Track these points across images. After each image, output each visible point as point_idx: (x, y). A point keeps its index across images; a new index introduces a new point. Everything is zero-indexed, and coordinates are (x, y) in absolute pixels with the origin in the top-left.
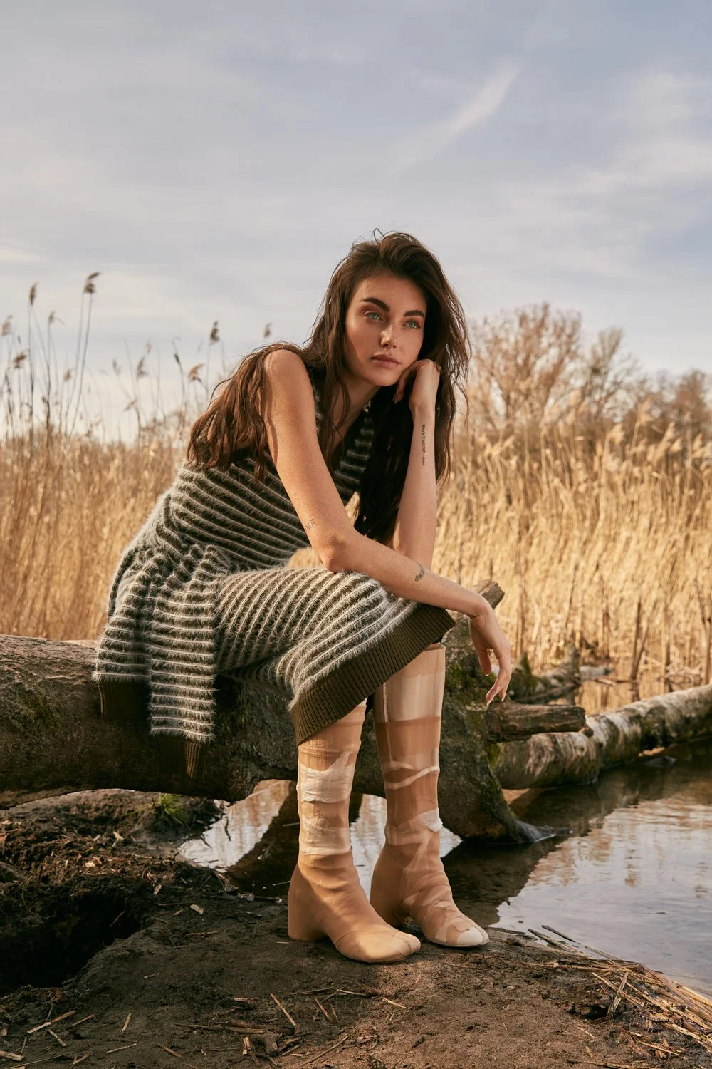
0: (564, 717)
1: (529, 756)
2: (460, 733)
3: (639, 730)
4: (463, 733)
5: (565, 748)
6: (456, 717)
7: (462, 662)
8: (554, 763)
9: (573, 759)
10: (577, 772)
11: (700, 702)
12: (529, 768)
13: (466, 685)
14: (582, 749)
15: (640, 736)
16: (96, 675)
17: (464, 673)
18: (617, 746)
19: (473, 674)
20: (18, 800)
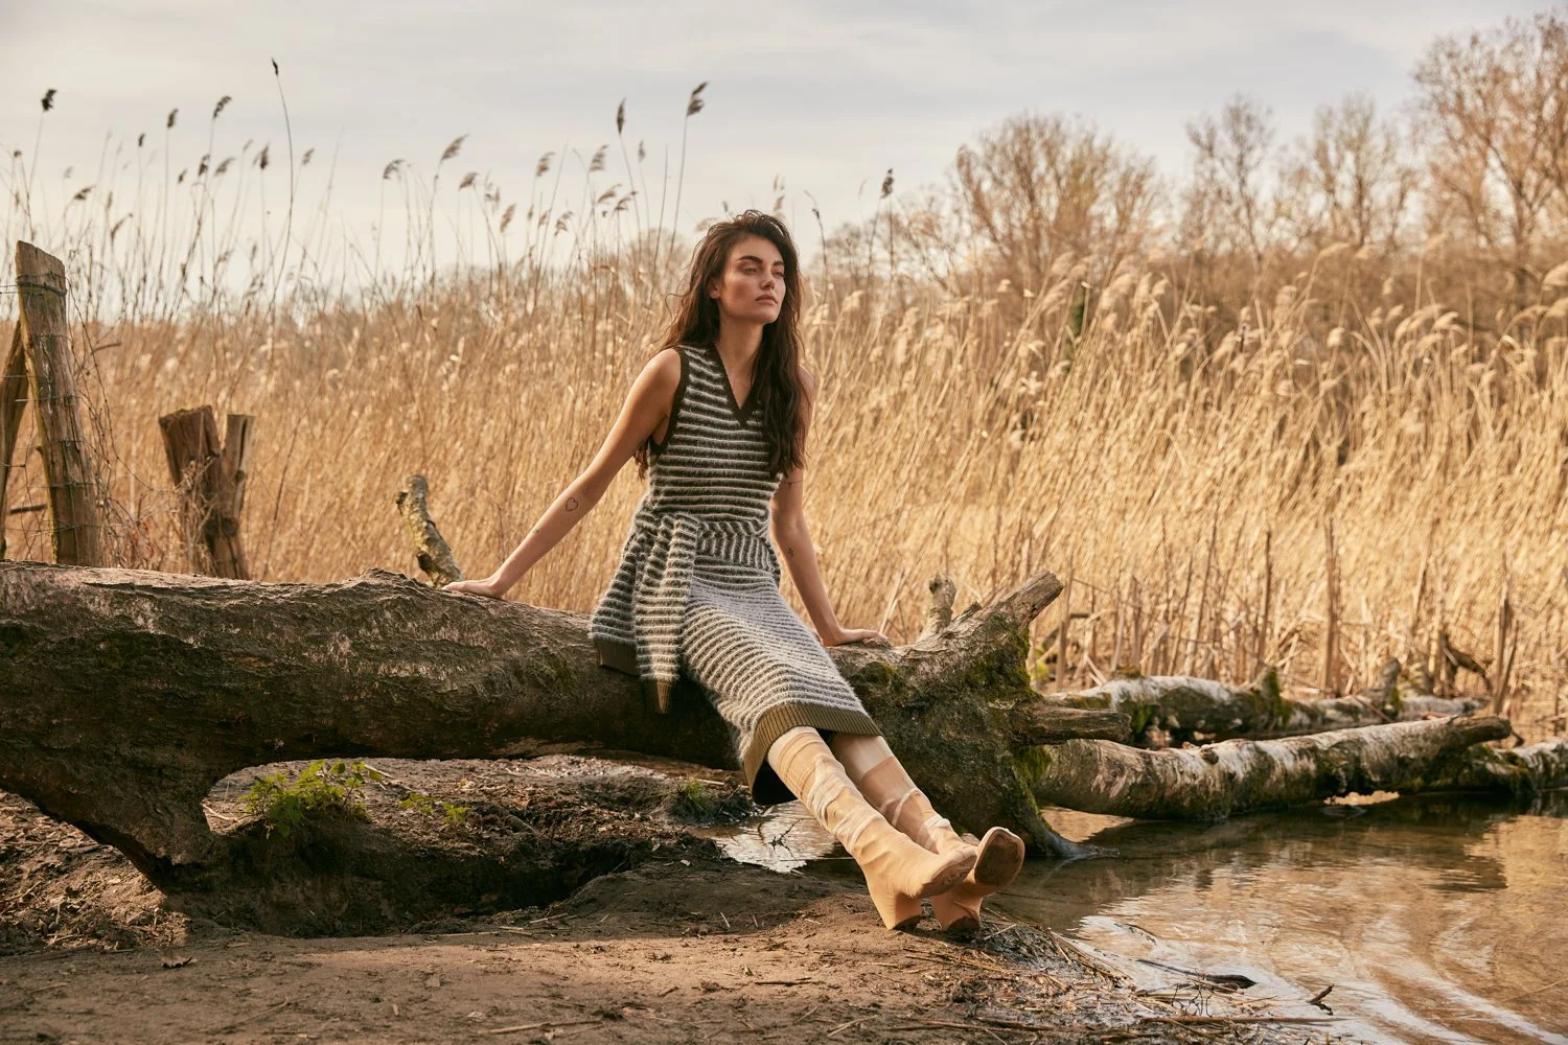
0: (1102, 723)
1: (1097, 772)
2: (978, 729)
3: (1312, 767)
4: (981, 730)
5: (1164, 772)
6: (974, 714)
7: (988, 658)
8: (1144, 786)
9: (1177, 786)
10: (1186, 803)
11: (1425, 739)
12: (1098, 786)
13: (991, 682)
14: (1194, 776)
15: (1313, 775)
16: (591, 635)
17: (990, 669)
18: (1268, 783)
19: (1000, 670)
20: (540, 751)
